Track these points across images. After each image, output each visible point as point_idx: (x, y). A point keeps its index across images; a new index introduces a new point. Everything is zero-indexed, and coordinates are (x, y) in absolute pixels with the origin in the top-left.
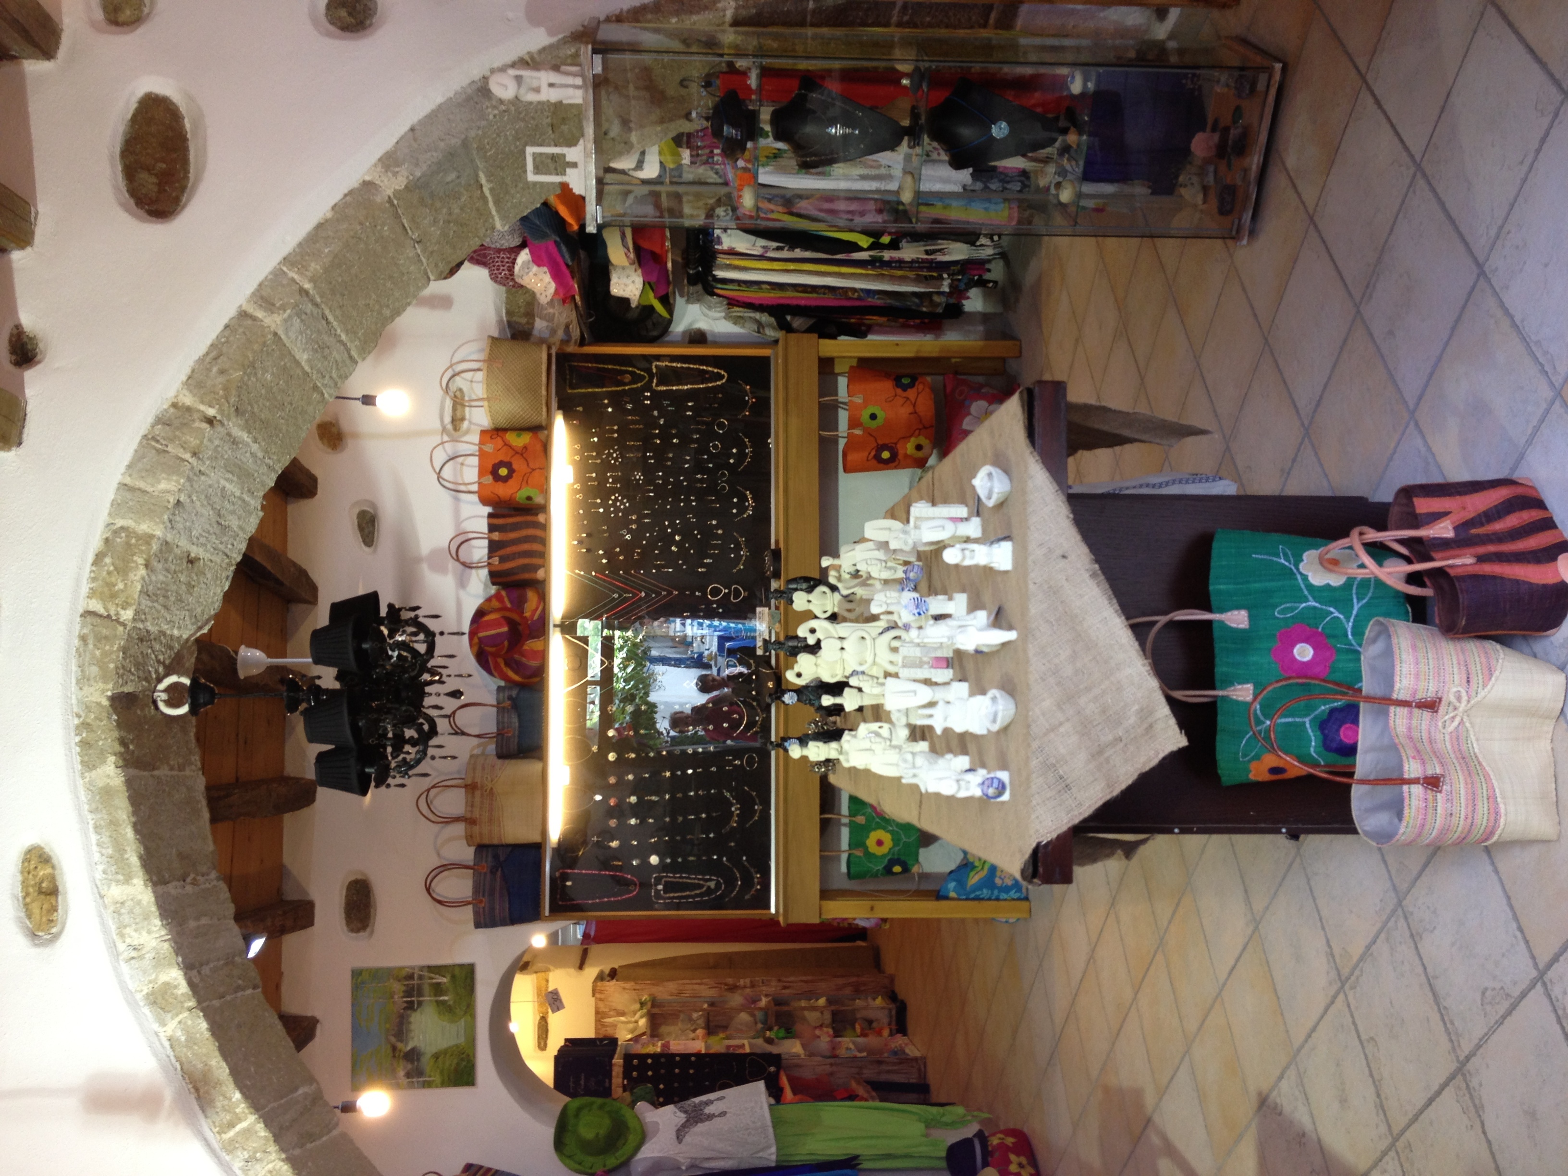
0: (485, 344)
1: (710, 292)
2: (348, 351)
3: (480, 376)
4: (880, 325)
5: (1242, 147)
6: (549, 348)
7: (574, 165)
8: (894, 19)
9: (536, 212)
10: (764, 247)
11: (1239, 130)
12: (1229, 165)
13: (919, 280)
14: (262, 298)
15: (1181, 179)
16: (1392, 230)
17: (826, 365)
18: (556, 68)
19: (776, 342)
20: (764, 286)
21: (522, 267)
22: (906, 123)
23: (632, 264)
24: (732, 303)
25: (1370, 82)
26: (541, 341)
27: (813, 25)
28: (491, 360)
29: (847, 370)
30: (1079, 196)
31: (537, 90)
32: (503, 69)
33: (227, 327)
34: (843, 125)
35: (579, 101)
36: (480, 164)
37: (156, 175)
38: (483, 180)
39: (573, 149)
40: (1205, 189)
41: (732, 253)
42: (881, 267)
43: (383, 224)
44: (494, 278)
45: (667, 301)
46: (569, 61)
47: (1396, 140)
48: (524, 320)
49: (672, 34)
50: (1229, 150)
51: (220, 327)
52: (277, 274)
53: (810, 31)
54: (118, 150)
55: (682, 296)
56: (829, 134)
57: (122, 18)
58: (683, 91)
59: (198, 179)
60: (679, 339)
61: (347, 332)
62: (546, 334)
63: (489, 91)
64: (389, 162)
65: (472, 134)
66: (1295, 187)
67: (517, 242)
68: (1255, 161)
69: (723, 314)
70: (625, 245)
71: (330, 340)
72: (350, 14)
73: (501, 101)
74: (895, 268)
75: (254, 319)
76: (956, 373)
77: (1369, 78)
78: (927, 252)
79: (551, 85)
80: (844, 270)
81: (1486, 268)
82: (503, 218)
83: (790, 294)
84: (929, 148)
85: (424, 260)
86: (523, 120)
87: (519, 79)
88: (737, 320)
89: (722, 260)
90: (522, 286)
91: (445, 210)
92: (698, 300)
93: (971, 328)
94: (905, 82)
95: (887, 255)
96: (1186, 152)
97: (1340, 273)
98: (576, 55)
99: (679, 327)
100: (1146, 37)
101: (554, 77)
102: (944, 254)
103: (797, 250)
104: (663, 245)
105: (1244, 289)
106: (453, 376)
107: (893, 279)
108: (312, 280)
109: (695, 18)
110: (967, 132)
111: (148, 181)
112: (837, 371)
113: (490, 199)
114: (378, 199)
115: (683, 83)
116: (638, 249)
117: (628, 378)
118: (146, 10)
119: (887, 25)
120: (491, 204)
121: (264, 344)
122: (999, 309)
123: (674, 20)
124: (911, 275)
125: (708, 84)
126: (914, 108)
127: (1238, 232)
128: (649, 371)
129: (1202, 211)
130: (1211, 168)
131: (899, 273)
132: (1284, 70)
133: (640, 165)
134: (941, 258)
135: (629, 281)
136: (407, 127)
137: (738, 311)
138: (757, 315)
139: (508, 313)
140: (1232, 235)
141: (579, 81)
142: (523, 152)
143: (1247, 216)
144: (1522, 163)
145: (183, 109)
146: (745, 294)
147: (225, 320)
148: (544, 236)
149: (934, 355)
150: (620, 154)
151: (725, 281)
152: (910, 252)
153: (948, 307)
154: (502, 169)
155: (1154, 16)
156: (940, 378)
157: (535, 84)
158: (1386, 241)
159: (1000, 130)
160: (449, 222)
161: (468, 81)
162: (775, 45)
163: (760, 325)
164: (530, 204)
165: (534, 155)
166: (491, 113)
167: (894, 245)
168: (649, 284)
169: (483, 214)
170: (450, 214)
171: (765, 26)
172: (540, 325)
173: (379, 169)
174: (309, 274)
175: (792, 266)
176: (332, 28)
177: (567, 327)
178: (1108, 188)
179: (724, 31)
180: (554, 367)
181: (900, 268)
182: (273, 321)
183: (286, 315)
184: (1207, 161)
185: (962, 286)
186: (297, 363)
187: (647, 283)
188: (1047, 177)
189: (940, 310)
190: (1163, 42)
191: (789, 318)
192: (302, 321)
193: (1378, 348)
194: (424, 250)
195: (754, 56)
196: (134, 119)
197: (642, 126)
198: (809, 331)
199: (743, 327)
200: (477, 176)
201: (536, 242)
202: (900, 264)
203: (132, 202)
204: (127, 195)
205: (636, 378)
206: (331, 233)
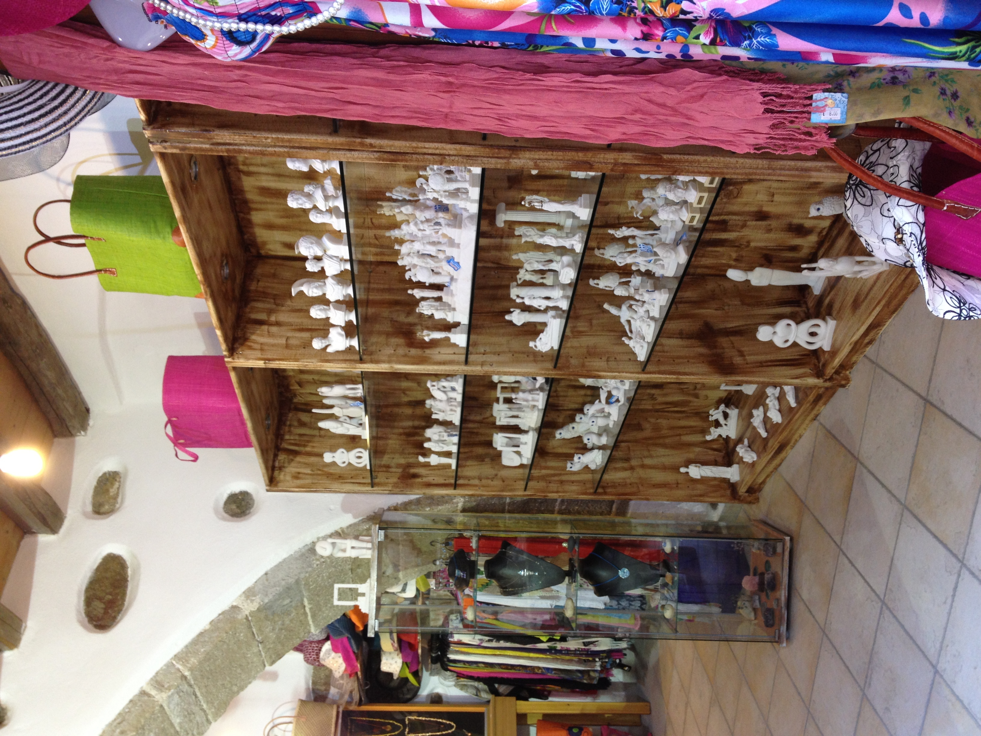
0: (296, 704)
1: (445, 668)
2: (206, 715)
3: (291, 727)
4: (557, 691)
5: (773, 585)
6: (338, 707)
7: (363, 595)
8: (557, 508)
9: (338, 621)
10: (480, 640)
11: (770, 575)
12: (767, 595)
13: (580, 662)
14: (157, 681)
15: (739, 603)
16: (875, 641)
17: (522, 719)
18: (356, 538)
19: (489, 702)
20: (480, 665)
21: (325, 653)
22: (566, 568)
23: (396, 650)
24: (460, 675)
25: (845, 551)
26: (334, 702)
27: (509, 512)
28: (299, 716)
29: (536, 722)
30: (676, 613)
31: (344, 551)
32: (325, 538)
33: (131, 701)
34: (530, 569)
35: (369, 557)
36: (305, 593)
37: (104, 603)
38: (306, 602)
39: (363, 585)
40: (755, 610)
41: (460, 643)
42: (555, 653)
43: (241, 632)
44: (307, 660)
45: (417, 675)
46: (365, 533)
47: (866, 585)
48: (323, 688)
49: (425, 517)
50: (766, 587)
51: (126, 701)
52: (169, 665)
53: (507, 515)
54: (84, 588)
55: (427, 670)
56: (520, 575)
57: (103, 510)
58: (432, 548)
59: (130, 605)
60: (424, 700)
61: (208, 702)
62: (337, 697)
63: (315, 550)
64: (249, 594)
65: (302, 576)
66: (810, 611)
67: (323, 636)
68: (783, 594)
69: (453, 683)
70: (392, 639)
71: (196, 709)
72: (238, 507)
73: (322, 557)
74: (565, 654)
75: (149, 695)
76: (609, 725)
77: (843, 547)
78: (585, 644)
79: (353, 548)
80: (532, 655)
81: (939, 668)
82: (316, 626)
83: (497, 670)
84: (582, 582)
85: (263, 654)
86: (335, 567)
87: (334, 544)
88: (463, 687)
89: (453, 647)
90: (323, 666)
91: (280, 623)
92: (438, 674)
93: (617, 693)
94: (565, 545)
95: (559, 646)
96: (739, 587)
97: (847, 667)
98: (369, 529)
99: (425, 692)
100: (706, 519)
101: (355, 543)
102: (595, 646)
103: (502, 642)
104: (416, 638)
105: (789, 675)
106: (273, 727)
107: (563, 661)
108: (191, 670)
109: (440, 508)
110: (604, 574)
111: (99, 606)
112: (529, 723)
113: (309, 614)
114: (240, 617)
115: (432, 543)
116: (400, 641)
117: (389, 728)
118: (117, 506)
119: (552, 512)
120: (309, 618)
121: (153, 713)
122: (633, 681)
123: (428, 509)
124: (576, 659)
125: (447, 544)
126: (570, 560)
127: (779, 638)
128: (403, 722)
129: (755, 624)
130: (757, 597)
131: (567, 657)
132: (792, 540)
133: (404, 590)
134: (593, 648)
135: (393, 662)
136: (263, 572)
137: (463, 681)
138: (476, 684)
139: (314, 683)
140: (777, 640)
141: (369, 545)
142: (332, 587)
143: (784, 628)
144: (945, 603)
145: (129, 563)
146: (468, 670)
147: (130, 697)
148: (341, 634)
149: (594, 712)
150: (392, 585)
151: (455, 661)
152: (573, 644)
153: (601, 679)
154: (319, 596)
155: (710, 508)
156: (599, 727)
157: (343, 547)
158: (873, 649)
159: (624, 573)
160: (282, 629)
161: (303, 545)
162: (487, 523)
163: (477, 689)
164: (334, 617)
165: (339, 589)
166: (315, 563)
167: (563, 639)
168: (406, 663)
169: (304, 624)
170: (283, 625)
171: (481, 512)
172: (333, 691)
173: (243, 598)
174: (189, 665)
175: (498, 652)
176: (226, 515)
177: (351, 692)
178: (694, 608)
179: (457, 515)
180: (340, 721)
181: (568, 654)
182: (160, 697)
183: (170, 693)
184: (753, 593)
185: (608, 666)
186: (172, 725)
187: (405, 663)
188: (656, 600)
189: (595, 682)
190: (717, 522)
191: (496, 685)
192: (180, 696)
193: (881, 720)
194: (264, 648)
195: (475, 530)
196: (98, 569)
197: (406, 569)
198: (509, 695)
199: (467, 692)
200: (302, 600)
201: (336, 638)
202: (568, 652)
203: (86, 620)
204: (84, 615)
205: (395, 728)
206: (207, 639)
